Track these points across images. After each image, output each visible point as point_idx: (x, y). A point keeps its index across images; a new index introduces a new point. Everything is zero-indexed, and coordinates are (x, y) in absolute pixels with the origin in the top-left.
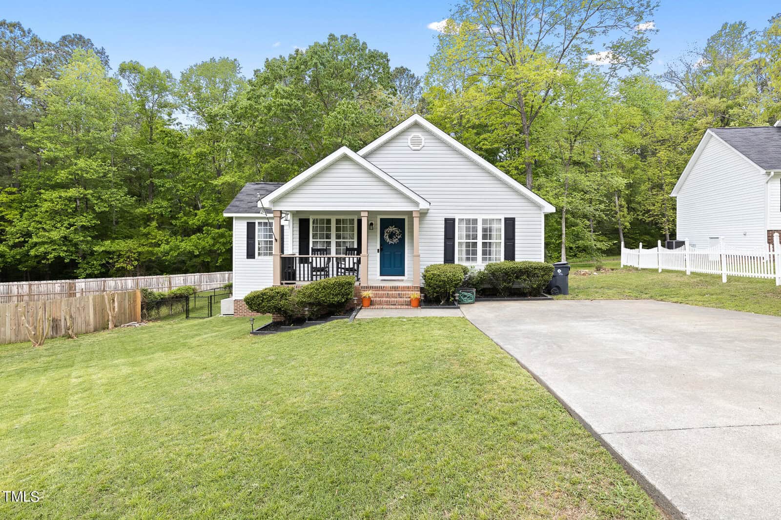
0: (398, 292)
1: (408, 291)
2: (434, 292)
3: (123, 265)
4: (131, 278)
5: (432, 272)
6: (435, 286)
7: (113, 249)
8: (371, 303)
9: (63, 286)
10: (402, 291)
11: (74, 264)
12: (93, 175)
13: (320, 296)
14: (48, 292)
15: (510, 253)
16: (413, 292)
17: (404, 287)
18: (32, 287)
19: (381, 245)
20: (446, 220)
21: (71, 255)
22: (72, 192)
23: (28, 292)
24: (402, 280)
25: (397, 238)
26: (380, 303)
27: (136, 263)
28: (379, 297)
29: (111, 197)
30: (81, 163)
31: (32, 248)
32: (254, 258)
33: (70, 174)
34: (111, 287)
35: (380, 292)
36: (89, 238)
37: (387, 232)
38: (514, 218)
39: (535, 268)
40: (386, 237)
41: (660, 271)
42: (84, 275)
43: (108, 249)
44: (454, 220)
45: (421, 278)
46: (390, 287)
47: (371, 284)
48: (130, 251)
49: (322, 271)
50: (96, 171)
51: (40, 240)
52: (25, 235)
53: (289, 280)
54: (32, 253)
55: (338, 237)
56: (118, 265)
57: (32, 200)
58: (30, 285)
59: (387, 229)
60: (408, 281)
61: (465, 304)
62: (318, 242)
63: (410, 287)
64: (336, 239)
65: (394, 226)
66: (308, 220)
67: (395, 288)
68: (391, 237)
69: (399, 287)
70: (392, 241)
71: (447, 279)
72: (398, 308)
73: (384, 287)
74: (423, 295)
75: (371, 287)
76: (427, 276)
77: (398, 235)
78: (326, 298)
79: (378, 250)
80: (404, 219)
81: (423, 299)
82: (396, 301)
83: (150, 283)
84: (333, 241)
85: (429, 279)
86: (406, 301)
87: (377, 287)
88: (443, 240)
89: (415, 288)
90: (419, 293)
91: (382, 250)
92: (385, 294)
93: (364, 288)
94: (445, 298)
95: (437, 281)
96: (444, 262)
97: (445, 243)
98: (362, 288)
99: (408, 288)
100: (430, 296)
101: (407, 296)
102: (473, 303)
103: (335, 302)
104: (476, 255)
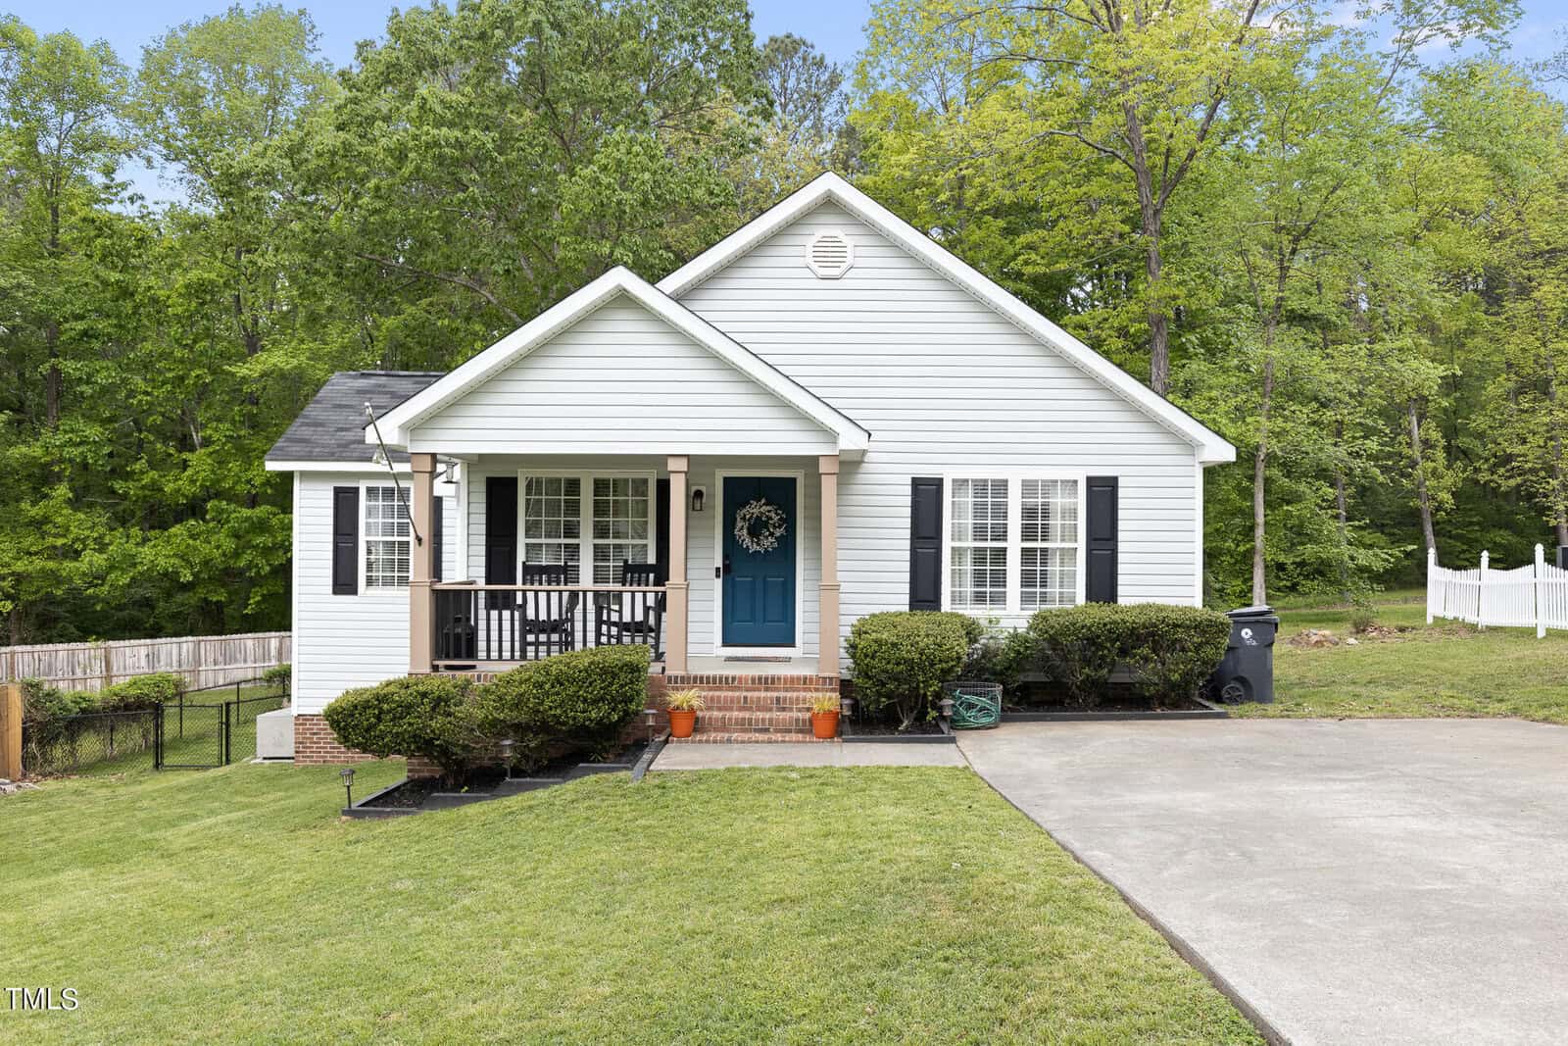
0: (775, 694)
1: (805, 690)
2: (882, 695)
5: (874, 635)
6: (883, 677)
8: (697, 726)
10: (786, 690)
13: (548, 703)
15: (1103, 581)
16: (820, 694)
17: (792, 679)
19: (726, 557)
20: (916, 483)
24: (788, 660)
25: (772, 534)
26: (724, 726)
27: (7, 606)
28: (720, 709)
32: (355, 592)
35: (722, 694)
37: (744, 518)
38: (1115, 479)
39: (1176, 626)
40: (742, 533)
41: (1541, 634)
44: (939, 483)
45: (842, 652)
46: (753, 680)
47: (696, 669)
49: (554, 630)
53: (458, 656)
55: (601, 531)
59: (744, 511)
60: (805, 661)
61: (972, 729)
62: (541, 545)
63: (811, 679)
64: (595, 537)
65: (763, 501)
66: (514, 481)
67: (766, 682)
68: (755, 531)
69: (779, 679)
70: (758, 544)
71: (918, 656)
72: (776, 742)
73: (734, 678)
74: (847, 702)
75: (695, 678)
76: (860, 646)
77: (775, 527)
78: (565, 711)
79: (718, 569)
80: (794, 480)
81: (849, 713)
82: (771, 720)
83: (50, 665)
84: (587, 543)
85: (866, 656)
86: (797, 720)
87: (714, 678)
88: (909, 542)
89: (824, 683)
90: (836, 695)
91: (727, 571)
92: (739, 698)
93: (676, 682)
94: (912, 712)
95: (889, 663)
96: (910, 605)
97: (913, 550)
98: (670, 681)
99: (805, 683)
100: (867, 707)
101: (801, 706)
102: (996, 727)
103: (591, 721)
104: (1005, 586)
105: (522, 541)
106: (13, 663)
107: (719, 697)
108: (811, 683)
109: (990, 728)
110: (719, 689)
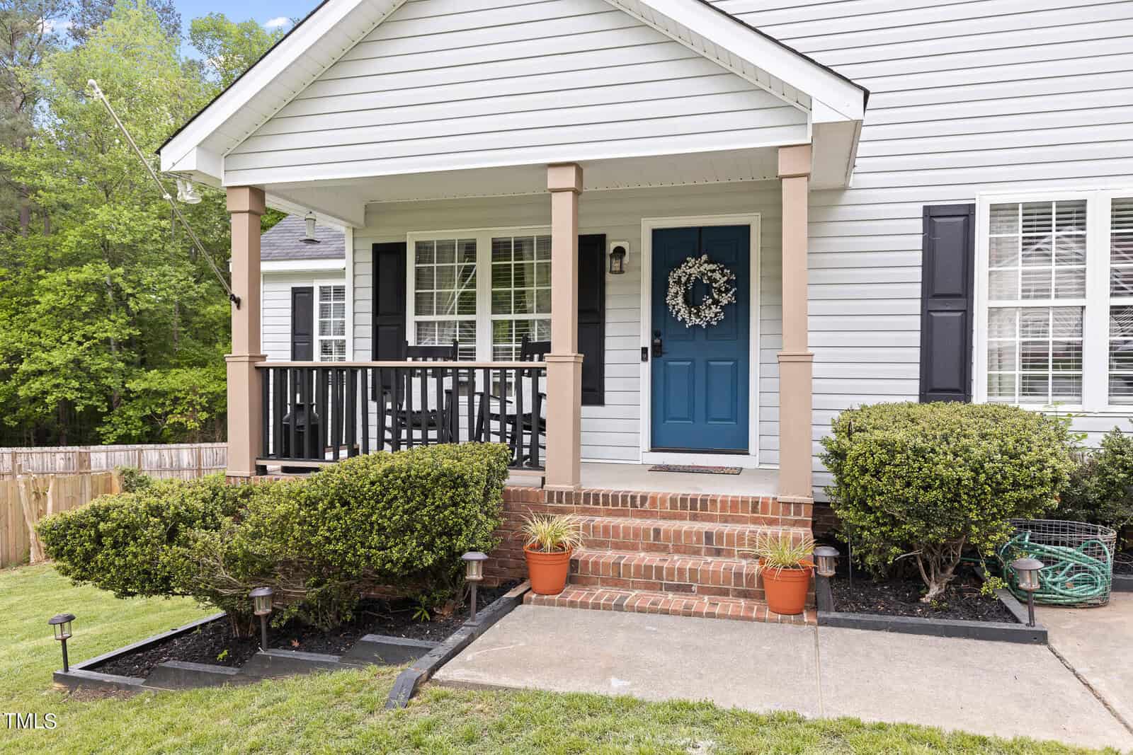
0: (706, 526)
1: (756, 521)
2: (886, 538)
3: (181, 420)
4: (188, 445)
5: (879, 435)
6: (897, 511)
7: (165, 387)
8: (575, 574)
9: (69, 459)
10: (725, 520)
11: (94, 417)
12: (125, 236)
13: (323, 531)
14: (43, 469)
16: (779, 530)
17: (734, 504)
18: (18, 458)
19: (655, 334)
20: (930, 214)
21: (90, 398)
22: (87, 272)
23: (11, 468)
24: (738, 471)
25: (716, 302)
26: (617, 577)
27: (205, 415)
28: (617, 546)
29: (160, 282)
30: (103, 214)
31: (23, 382)
33: (84, 237)
34: (151, 463)
35: (620, 522)
36: (121, 365)
37: (678, 282)
40: (676, 301)
42: (112, 437)
43: (154, 386)
44: (968, 213)
45: (818, 463)
46: (673, 501)
47: (593, 483)
48: (193, 390)
49: (431, 425)
50: (130, 230)
51: (34, 367)
52: (12, 358)
53: (300, 456)
54: (22, 392)
55: (499, 304)
56: (172, 420)
57: (29, 292)
58: (14, 456)
59: (679, 272)
60: (761, 474)
61: (1060, 606)
62: (433, 323)
63: (765, 505)
64: (493, 312)
65: (704, 257)
66: (402, 247)
67: (693, 507)
68: (692, 300)
69: (714, 501)
70: (697, 315)
71: (969, 474)
72: (698, 614)
73: (644, 499)
74: (827, 552)
75: (587, 495)
76: (851, 454)
77: (720, 292)
78: (353, 547)
79: (644, 350)
80: (746, 229)
81: (831, 573)
82: (693, 572)
83: (223, 458)
84: (484, 317)
85: (864, 471)
86: (738, 575)
87: (615, 497)
88: (919, 302)
89: (787, 511)
90: (805, 533)
91: (657, 351)
92: (646, 531)
93: (560, 501)
94: (943, 570)
95: (908, 484)
96: (920, 395)
97: (926, 314)
98: (550, 499)
99: (754, 510)
100: (862, 557)
101: (746, 549)
102: (1104, 605)
103: (394, 564)
104: (1080, 367)
105: (411, 318)
106: (200, 456)
107: (616, 528)
108: (765, 510)
109: (1096, 606)
110: (624, 514)
